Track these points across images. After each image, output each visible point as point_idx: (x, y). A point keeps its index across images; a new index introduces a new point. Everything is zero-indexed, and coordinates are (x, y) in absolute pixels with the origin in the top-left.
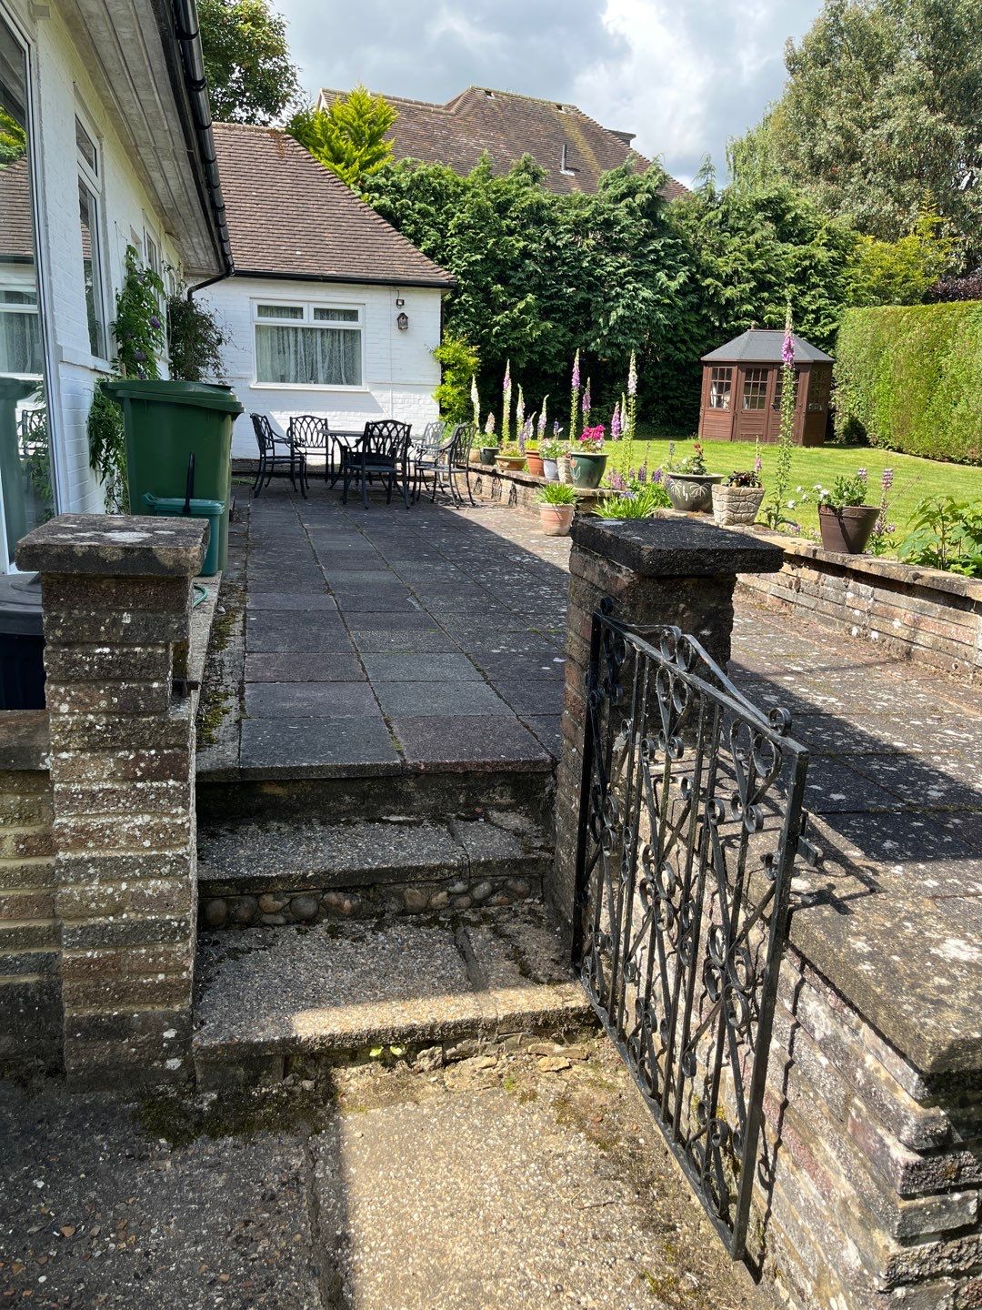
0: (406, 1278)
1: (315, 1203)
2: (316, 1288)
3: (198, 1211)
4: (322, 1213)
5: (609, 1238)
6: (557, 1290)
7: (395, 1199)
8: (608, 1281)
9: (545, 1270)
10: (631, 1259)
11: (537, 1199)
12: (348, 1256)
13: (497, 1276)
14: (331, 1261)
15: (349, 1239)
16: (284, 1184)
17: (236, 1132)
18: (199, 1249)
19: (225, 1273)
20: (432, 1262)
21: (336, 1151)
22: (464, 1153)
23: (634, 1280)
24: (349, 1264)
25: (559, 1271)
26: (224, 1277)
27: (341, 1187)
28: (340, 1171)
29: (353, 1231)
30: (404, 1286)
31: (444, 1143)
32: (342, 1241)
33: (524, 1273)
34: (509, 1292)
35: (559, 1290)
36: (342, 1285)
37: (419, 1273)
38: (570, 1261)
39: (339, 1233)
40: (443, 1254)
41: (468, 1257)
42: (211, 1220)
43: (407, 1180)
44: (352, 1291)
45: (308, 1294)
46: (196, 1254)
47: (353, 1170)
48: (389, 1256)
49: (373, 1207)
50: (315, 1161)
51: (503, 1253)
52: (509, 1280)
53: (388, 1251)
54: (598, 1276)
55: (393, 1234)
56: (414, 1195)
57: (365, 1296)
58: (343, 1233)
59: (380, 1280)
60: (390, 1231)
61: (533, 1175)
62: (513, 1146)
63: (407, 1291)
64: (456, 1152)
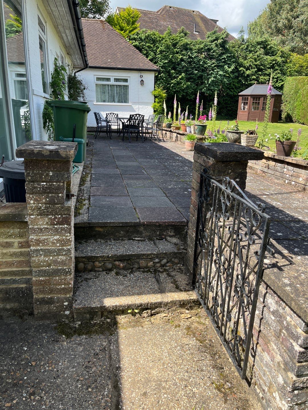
0: (138, 381)
1: (110, 357)
2: (110, 383)
3: (74, 358)
4: (113, 360)
5: (202, 370)
6: (185, 386)
7: (135, 356)
8: (202, 384)
9: (182, 380)
10: (209, 377)
11: (180, 357)
12: (120, 373)
13: (166, 381)
14: (115, 374)
15: (120, 368)
16: (101, 350)
17: (86, 334)
18: (74, 370)
19: (82, 377)
20: (146, 376)
21: (117, 341)
22: (157, 343)
23: (210, 384)
24: (120, 376)
25: (186, 380)
26: (82, 379)
27: (118, 352)
28: (118, 347)
29: (122, 365)
30: (138, 383)
31: (151, 339)
32: (119, 368)
33: (175, 381)
34: (170, 386)
35: (186, 386)
36: (118, 382)
37: (142, 379)
38: (190, 377)
39: (117, 366)
40: (150, 374)
41: (158, 375)
42: (78, 361)
43: (139, 350)
44: (121, 384)
45: (107, 385)
46: (73, 371)
47: (122, 347)
48: (133, 374)
49: (128, 358)
50: (110, 344)
51: (169, 374)
52: (170, 383)
53: (133, 372)
54: (199, 382)
55: (134, 367)
56: (141, 355)
57: (125, 386)
58: (119, 366)
59: (130, 381)
60: (133, 366)
61: (178, 350)
62: (172, 341)
63: (138, 385)
64: (155, 342)
